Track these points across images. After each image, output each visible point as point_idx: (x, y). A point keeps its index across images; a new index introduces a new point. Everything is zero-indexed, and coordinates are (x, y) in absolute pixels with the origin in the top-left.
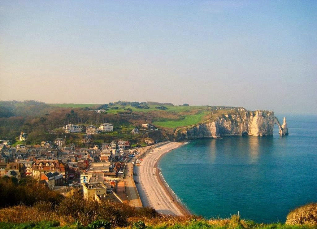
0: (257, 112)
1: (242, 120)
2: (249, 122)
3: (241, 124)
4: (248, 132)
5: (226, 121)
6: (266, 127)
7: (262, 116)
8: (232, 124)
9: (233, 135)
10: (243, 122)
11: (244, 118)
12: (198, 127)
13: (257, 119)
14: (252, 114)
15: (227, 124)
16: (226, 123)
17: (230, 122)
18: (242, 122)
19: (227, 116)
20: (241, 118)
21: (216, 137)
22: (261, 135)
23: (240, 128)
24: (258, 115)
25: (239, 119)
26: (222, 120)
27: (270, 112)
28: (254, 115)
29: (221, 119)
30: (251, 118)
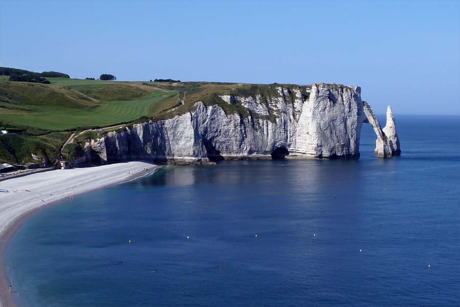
0: (314, 88)
1: (270, 110)
2: (292, 117)
3: (267, 122)
4: (289, 145)
5: (223, 113)
6: (340, 131)
7: (329, 98)
8: (242, 122)
9: (245, 154)
10: (275, 117)
11: (276, 106)
12: (139, 129)
13: (315, 108)
14: (298, 95)
15: (228, 123)
16: (225, 120)
17: (237, 117)
18: (271, 118)
19: (226, 98)
20: (267, 105)
21: (193, 158)
22: (326, 153)
23: (265, 132)
24: (317, 97)
25: (261, 110)
26: (213, 112)
27: (350, 89)
28: (305, 97)
29: (210, 108)
30: (297, 104)
